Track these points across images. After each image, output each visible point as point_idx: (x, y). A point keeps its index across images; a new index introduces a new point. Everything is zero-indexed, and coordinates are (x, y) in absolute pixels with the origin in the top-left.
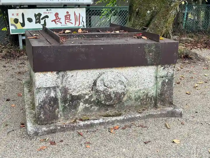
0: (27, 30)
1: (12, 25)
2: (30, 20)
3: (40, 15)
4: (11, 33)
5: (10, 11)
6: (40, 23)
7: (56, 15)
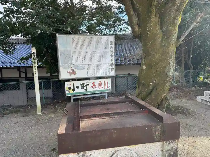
0: (76, 93)
1: (67, 91)
2: (78, 87)
3: (84, 84)
4: (66, 96)
5: (66, 83)
6: (84, 89)
7: (93, 83)
